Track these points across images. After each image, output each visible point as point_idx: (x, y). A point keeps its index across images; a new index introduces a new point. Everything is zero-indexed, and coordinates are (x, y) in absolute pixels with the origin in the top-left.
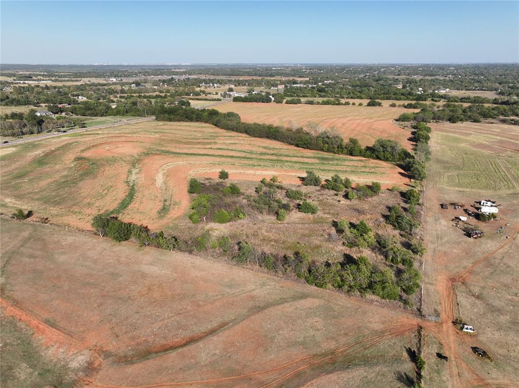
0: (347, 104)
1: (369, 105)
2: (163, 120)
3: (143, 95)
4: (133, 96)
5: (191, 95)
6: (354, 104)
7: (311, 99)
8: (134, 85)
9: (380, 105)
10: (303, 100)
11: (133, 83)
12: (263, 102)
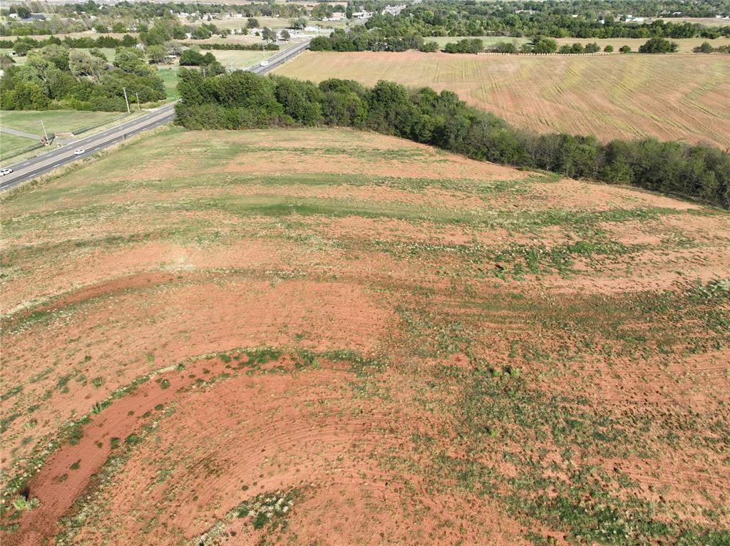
0: (592, 49)
1: (644, 50)
2: (207, 123)
3: (61, 37)
4: (35, 44)
5: (189, 35)
6: (608, 49)
7: (507, 40)
8: (16, 15)
9: (672, 49)
10: (488, 42)
11: (12, 11)
12: (387, 50)
